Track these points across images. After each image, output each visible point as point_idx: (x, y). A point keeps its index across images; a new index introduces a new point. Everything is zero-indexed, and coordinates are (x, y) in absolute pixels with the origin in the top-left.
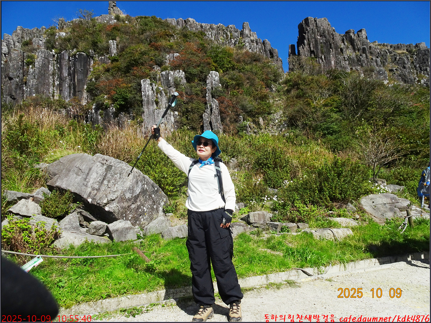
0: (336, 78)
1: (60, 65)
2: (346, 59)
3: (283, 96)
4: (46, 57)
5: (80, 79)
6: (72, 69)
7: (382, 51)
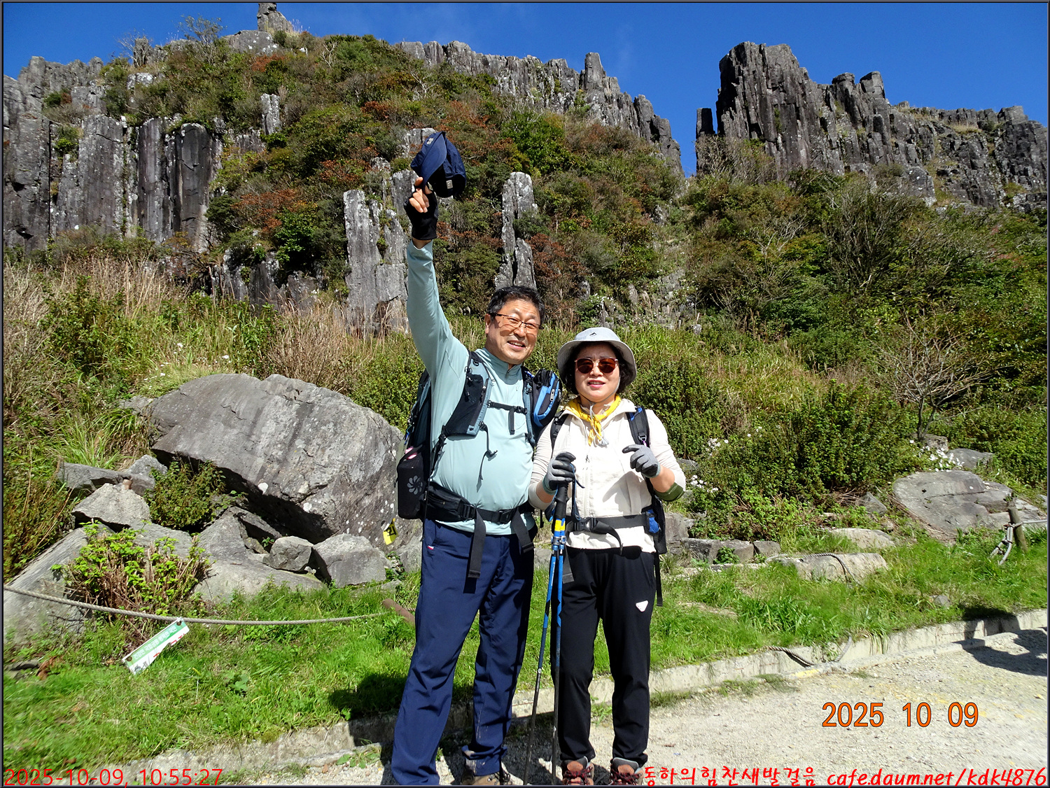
0: (810, 190)
1: (139, 153)
2: (834, 145)
3: (683, 233)
4: (106, 133)
5: (192, 189)
6: (171, 164)
7: (920, 126)
